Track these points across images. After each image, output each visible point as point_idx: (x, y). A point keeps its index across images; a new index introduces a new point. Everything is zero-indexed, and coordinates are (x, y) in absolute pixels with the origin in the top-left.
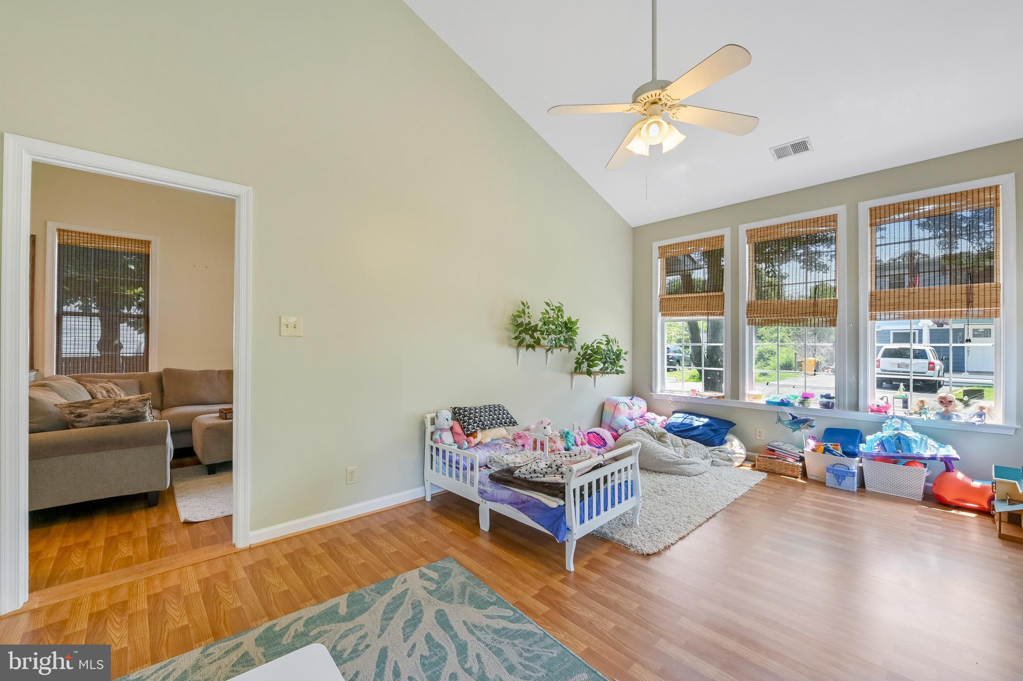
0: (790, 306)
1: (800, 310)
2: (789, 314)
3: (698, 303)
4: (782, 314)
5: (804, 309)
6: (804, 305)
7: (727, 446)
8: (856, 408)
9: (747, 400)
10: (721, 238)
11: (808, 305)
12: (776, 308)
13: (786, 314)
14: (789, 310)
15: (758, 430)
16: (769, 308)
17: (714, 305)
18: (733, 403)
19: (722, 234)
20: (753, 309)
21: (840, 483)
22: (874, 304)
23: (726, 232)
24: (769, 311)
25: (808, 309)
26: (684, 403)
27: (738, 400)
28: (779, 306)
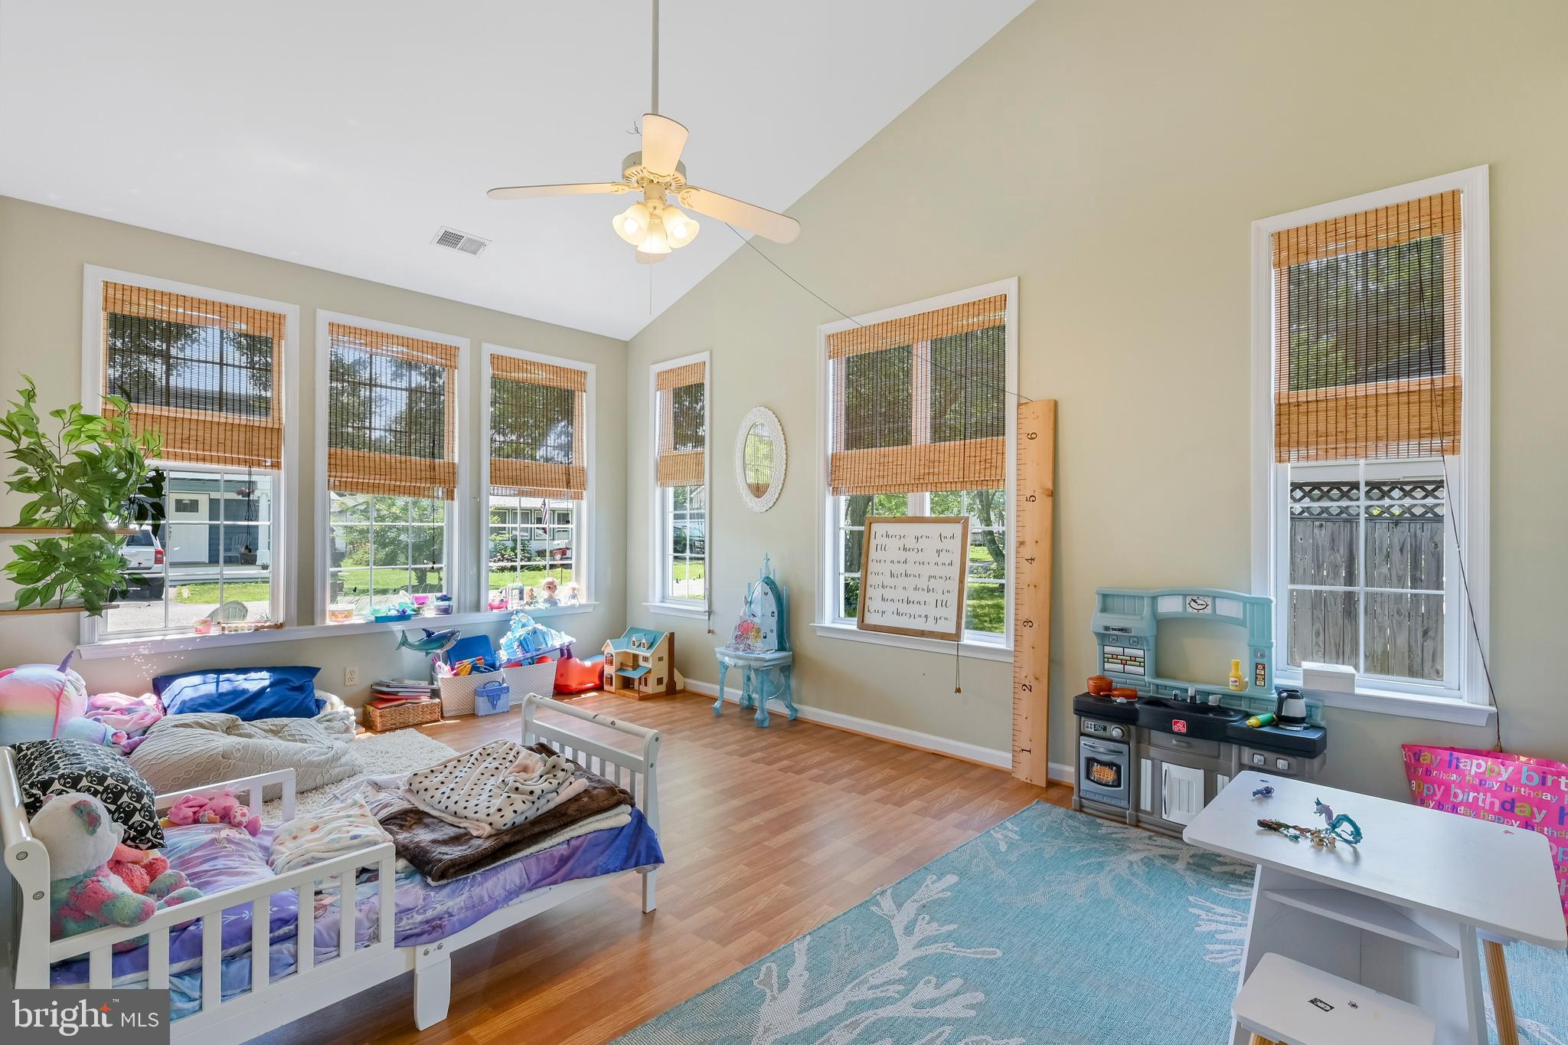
0: (398, 465)
1: (414, 472)
2: (398, 477)
3: (222, 436)
4: (388, 477)
5: (419, 473)
6: (418, 467)
7: (327, 710)
8: (477, 608)
9: (329, 622)
10: (278, 320)
11: (423, 468)
12: (378, 466)
13: (393, 477)
14: (399, 471)
15: (348, 670)
16: (367, 464)
17: (262, 447)
18: (305, 632)
19: (282, 312)
20: (339, 462)
21: (494, 706)
22: (494, 474)
23: (290, 311)
24: (367, 469)
25: (423, 473)
26: (180, 653)
27: (313, 624)
28: (383, 466)
